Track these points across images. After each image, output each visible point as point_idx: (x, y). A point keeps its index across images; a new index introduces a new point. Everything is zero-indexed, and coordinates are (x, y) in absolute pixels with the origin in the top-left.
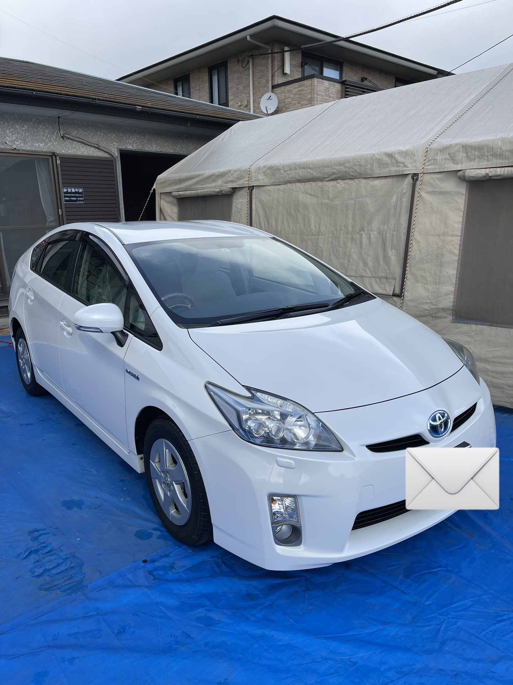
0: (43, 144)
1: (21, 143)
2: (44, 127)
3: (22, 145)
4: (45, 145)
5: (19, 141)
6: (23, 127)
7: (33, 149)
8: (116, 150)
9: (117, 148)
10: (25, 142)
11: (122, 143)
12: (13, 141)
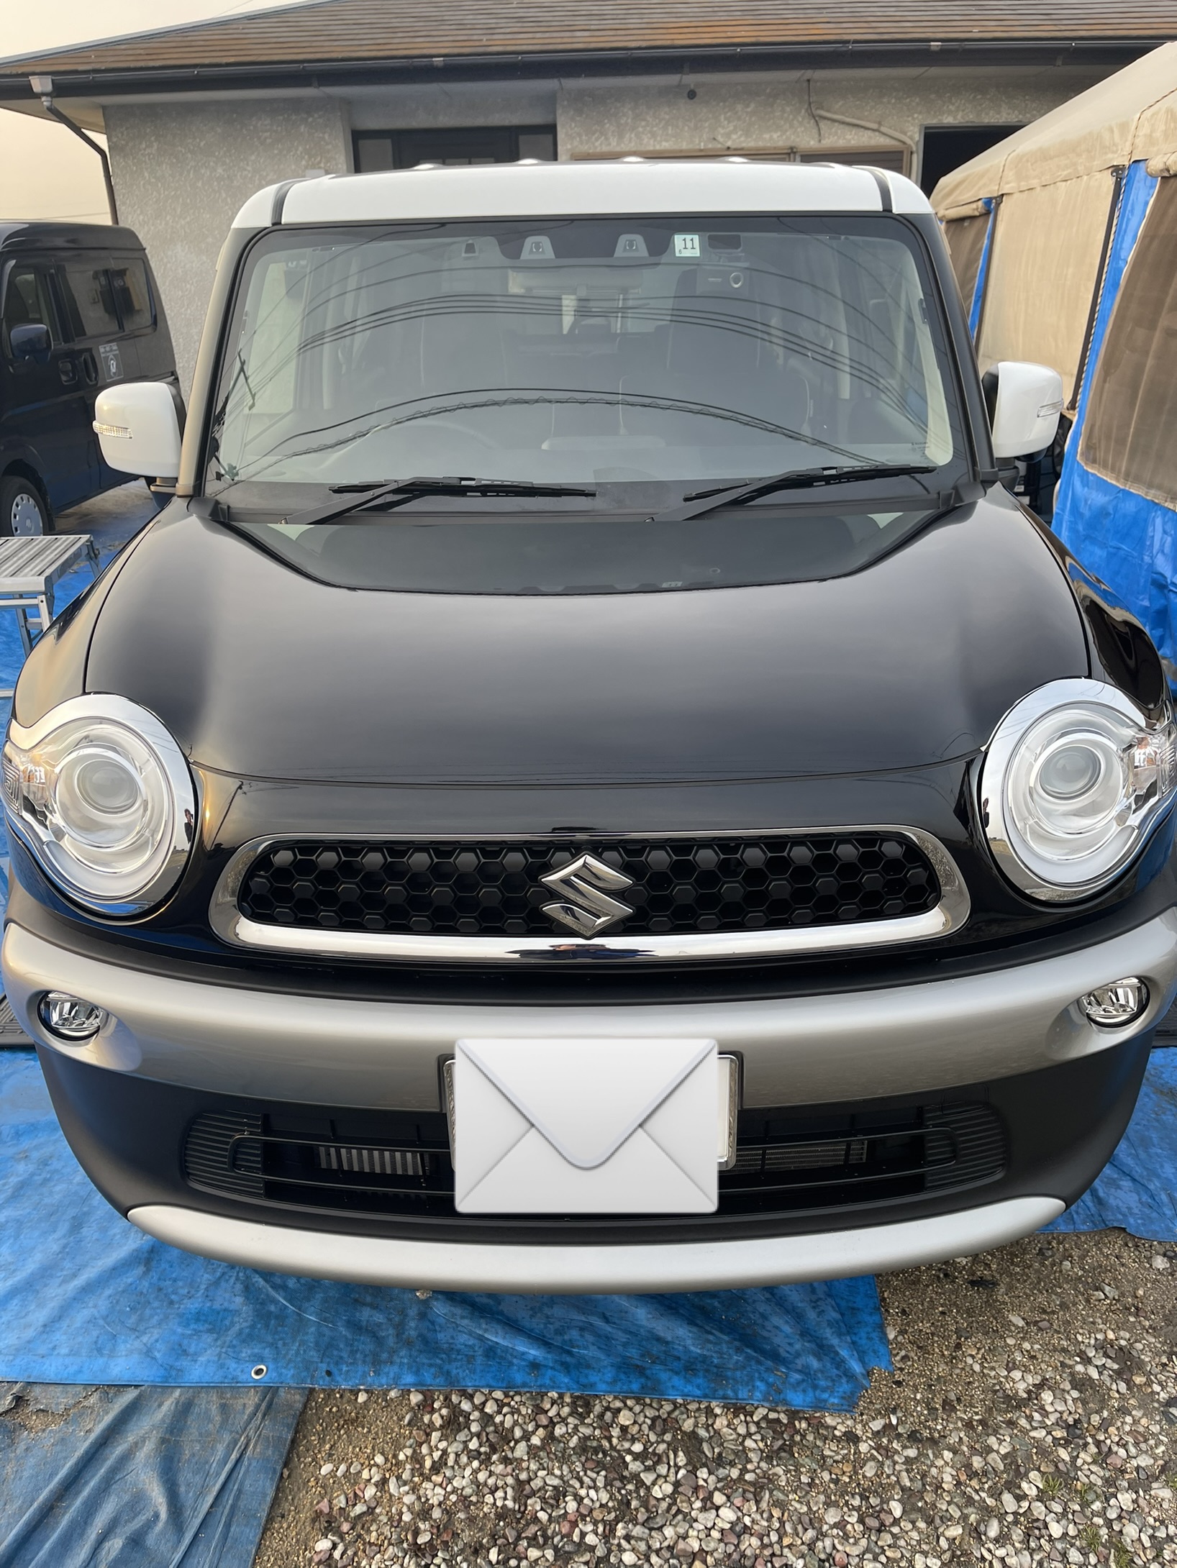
0: (779, 134)
1: (741, 136)
2: (784, 102)
3: (742, 139)
4: (781, 136)
5: (740, 133)
6: (748, 106)
7: (761, 144)
8: (917, 130)
9: (921, 125)
10: (747, 133)
11: (932, 113)
12: (728, 135)
